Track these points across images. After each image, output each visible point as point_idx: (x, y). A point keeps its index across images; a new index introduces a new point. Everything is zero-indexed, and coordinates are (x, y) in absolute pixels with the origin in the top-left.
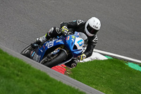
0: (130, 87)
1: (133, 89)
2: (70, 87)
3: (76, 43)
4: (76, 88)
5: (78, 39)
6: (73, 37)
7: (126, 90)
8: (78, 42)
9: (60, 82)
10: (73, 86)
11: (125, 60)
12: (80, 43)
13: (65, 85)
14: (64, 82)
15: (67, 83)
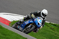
2: (11, 31)
3: (39, 22)
4: (14, 31)
5: (39, 20)
6: (37, 19)
8: (40, 21)
9: (7, 29)
10: (12, 31)
12: (40, 22)
13: (9, 30)
14: (9, 29)
15: (10, 30)
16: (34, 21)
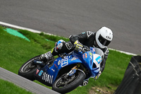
0: (8, 53)
1: (12, 55)
6: (91, 53)
7: (5, 56)
11: (3, 26)
12: (99, 61)
16: (81, 59)
